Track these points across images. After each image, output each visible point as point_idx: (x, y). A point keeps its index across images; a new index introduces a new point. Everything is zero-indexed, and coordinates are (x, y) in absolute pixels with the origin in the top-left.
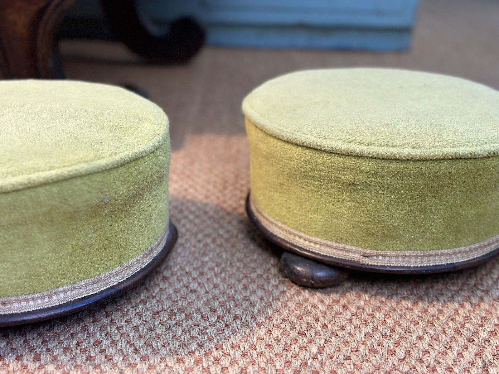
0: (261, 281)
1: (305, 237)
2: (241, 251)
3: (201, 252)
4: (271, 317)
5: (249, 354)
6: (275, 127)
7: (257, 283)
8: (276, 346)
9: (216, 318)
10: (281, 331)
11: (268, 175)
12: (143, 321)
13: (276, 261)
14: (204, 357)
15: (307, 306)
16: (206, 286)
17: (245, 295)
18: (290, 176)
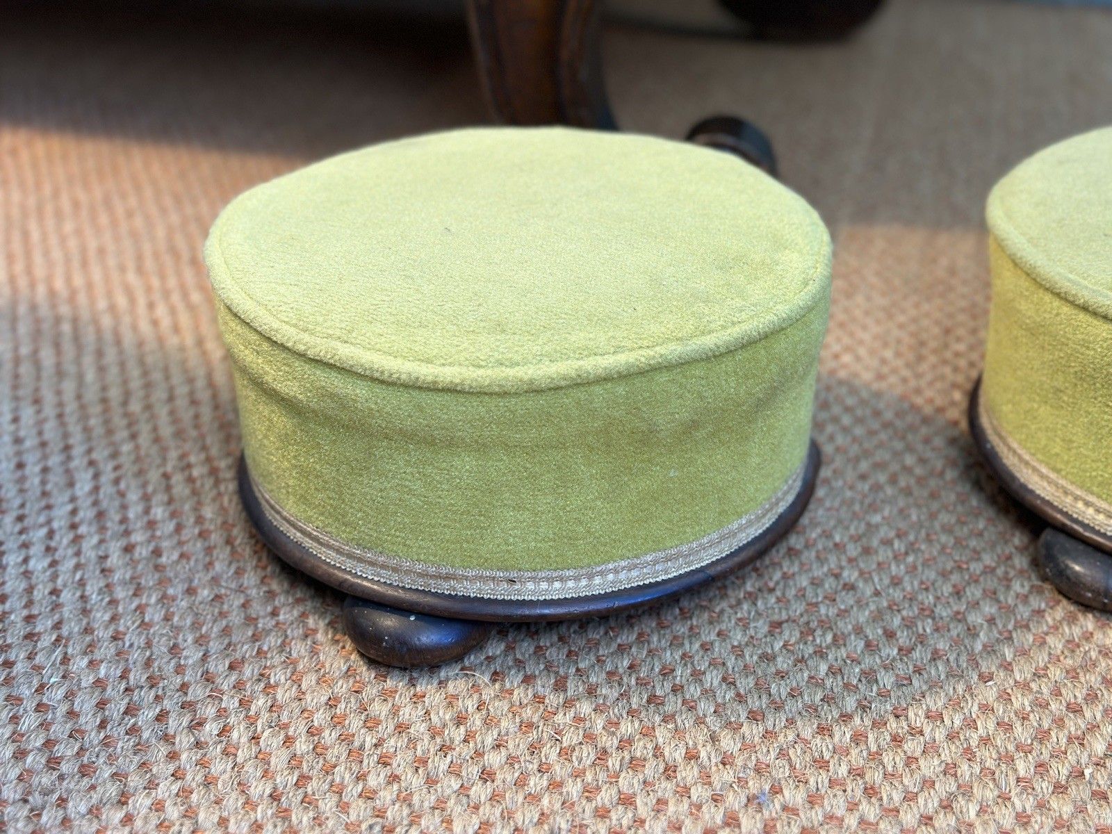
0: (991, 583)
1: (1098, 505)
2: (951, 508)
3: (867, 501)
4: (1010, 664)
5: (962, 738)
6: (1059, 274)
7: (982, 585)
8: (1020, 729)
9: (896, 651)
10: (1030, 697)
11: (1030, 366)
12: (752, 637)
13: (1026, 540)
14: (871, 729)
15: (1090, 649)
16: (876, 579)
17: (955, 608)
18: (1081, 378)
